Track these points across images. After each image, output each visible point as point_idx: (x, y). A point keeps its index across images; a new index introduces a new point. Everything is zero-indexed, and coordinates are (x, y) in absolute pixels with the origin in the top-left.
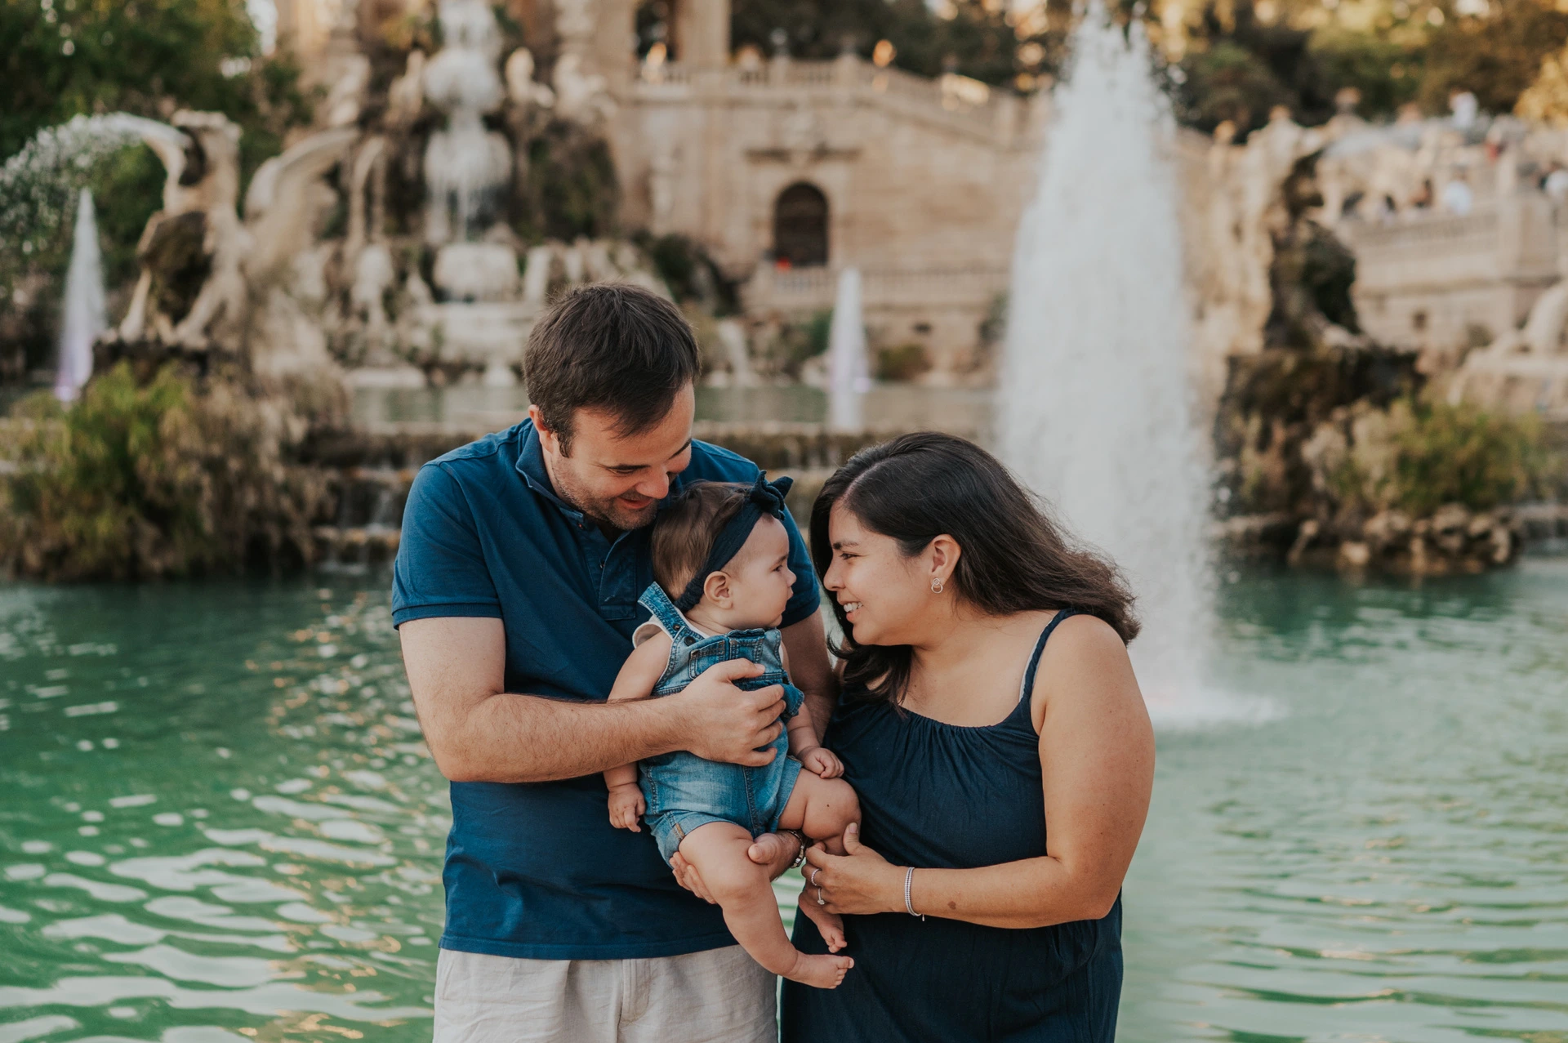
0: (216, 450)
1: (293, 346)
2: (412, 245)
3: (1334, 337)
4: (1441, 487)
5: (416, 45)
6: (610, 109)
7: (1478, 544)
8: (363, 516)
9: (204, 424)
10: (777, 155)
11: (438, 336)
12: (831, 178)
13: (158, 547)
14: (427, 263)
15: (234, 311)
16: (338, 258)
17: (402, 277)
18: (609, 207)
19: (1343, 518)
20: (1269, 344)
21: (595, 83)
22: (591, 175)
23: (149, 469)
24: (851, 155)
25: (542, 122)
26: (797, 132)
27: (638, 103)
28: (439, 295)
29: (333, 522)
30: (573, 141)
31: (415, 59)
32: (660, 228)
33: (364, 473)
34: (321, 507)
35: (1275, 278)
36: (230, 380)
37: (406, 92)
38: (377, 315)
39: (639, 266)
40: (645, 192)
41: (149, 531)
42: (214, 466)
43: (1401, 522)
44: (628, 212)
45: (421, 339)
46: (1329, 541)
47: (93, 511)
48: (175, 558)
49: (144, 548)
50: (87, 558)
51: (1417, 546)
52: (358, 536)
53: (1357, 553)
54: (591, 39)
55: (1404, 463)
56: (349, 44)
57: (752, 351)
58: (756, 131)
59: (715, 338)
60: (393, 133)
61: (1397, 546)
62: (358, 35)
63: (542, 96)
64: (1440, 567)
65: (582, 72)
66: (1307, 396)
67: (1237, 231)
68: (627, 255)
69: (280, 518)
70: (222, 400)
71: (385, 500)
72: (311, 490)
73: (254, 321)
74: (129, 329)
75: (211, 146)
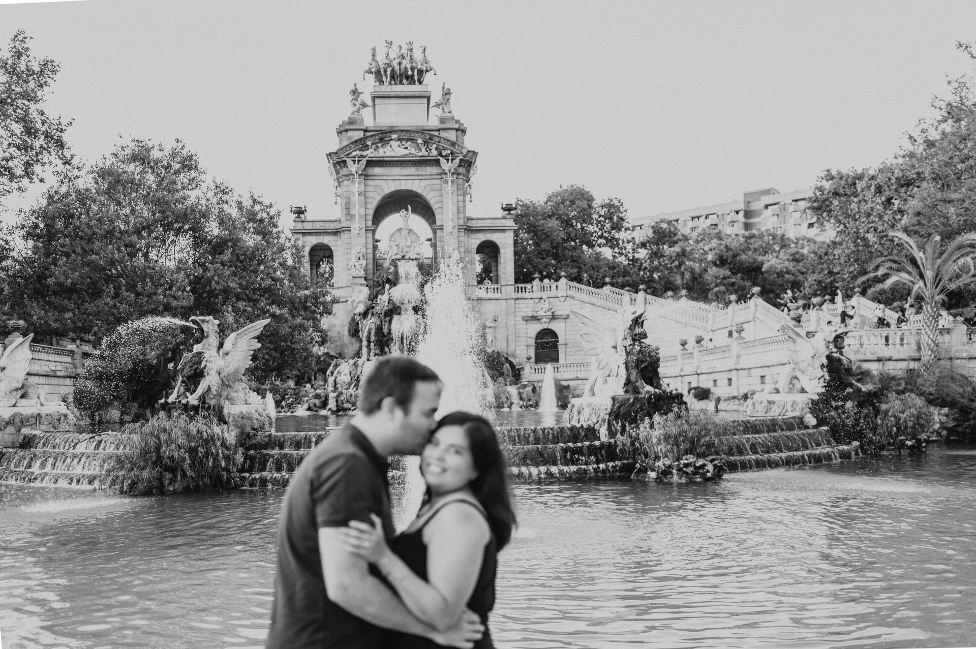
0: (193, 444)
1: (246, 402)
3: (648, 388)
5: (388, 281)
7: (698, 470)
8: (264, 470)
9: (188, 434)
10: (535, 318)
12: (558, 327)
13: (173, 481)
16: (355, 366)
19: (650, 463)
20: (626, 392)
23: (165, 452)
24: (565, 318)
26: (542, 309)
27: (480, 300)
29: (250, 471)
31: (387, 286)
32: (489, 350)
33: (265, 451)
34: (243, 466)
35: (628, 366)
36: (205, 418)
37: (383, 299)
41: (168, 476)
42: (193, 451)
43: (668, 463)
46: (643, 470)
47: (144, 468)
48: (178, 486)
49: (166, 482)
50: (141, 486)
51: (674, 471)
52: (258, 476)
53: (653, 475)
55: (667, 438)
56: (363, 281)
58: (527, 308)
59: (506, 392)
61: (667, 472)
62: (366, 278)
64: (684, 480)
66: (636, 412)
67: (616, 347)
69: (226, 469)
70: (199, 425)
71: (269, 463)
72: (239, 458)
73: (224, 394)
74: (171, 399)
75: (205, 327)
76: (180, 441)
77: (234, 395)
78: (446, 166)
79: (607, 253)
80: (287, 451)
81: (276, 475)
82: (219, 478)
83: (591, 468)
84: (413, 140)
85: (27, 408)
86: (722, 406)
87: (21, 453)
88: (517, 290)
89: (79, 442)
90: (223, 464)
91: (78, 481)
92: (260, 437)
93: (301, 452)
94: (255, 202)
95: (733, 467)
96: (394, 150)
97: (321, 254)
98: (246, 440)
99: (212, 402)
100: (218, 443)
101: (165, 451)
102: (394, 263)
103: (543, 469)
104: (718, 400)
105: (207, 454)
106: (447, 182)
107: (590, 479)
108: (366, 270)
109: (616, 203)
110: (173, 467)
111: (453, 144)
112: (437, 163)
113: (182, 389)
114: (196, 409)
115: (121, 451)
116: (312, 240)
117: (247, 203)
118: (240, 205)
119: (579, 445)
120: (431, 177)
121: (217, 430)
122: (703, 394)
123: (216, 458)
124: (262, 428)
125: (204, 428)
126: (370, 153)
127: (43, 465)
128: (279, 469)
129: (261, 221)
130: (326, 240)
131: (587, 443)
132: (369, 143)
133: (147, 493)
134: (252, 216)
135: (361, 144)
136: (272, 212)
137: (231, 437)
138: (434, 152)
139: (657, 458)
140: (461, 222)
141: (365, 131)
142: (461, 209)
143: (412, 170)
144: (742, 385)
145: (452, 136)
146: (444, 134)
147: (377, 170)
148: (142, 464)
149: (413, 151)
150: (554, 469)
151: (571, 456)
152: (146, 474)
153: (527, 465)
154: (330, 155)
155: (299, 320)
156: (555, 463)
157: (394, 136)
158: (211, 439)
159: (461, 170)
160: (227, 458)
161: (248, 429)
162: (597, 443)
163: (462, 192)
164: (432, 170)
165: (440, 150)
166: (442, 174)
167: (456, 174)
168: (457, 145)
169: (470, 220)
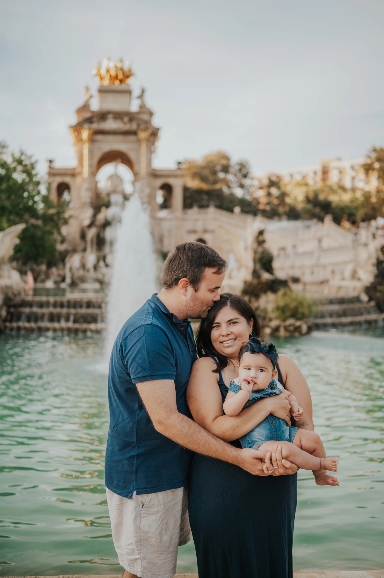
1: (9, 277)
2: (101, 254)
3: (267, 275)
4: (288, 313)
5: (104, 205)
7: (298, 329)
8: (18, 320)
10: (194, 232)
11: (104, 275)
12: (207, 237)
14: (104, 258)
16: (83, 258)
17: (98, 261)
19: (266, 322)
20: (252, 277)
24: (212, 232)
26: (199, 226)
27: (161, 219)
28: (107, 266)
29: (10, 321)
31: (103, 209)
32: (166, 250)
33: (20, 309)
34: (6, 318)
35: (255, 261)
37: (101, 217)
38: (92, 270)
43: (278, 323)
45: (100, 276)
51: (282, 329)
52: (15, 325)
53: (268, 331)
55: (278, 308)
56: (89, 205)
58: (189, 225)
60: (97, 227)
61: (276, 330)
62: (91, 203)
64: (288, 334)
66: (260, 290)
67: (246, 249)
71: (24, 316)
78: (143, 135)
79: (239, 193)
80: (34, 309)
81: (26, 325)
84: (122, 119)
86: (308, 287)
88: (184, 213)
92: (18, 300)
93: (44, 310)
94: (22, 154)
95: (317, 327)
96: (110, 124)
97: (63, 188)
98: (8, 302)
102: (108, 195)
104: (305, 284)
106: (140, 146)
108: (92, 198)
109: (244, 163)
111: (146, 122)
112: (135, 133)
116: (58, 180)
117: (17, 155)
118: (13, 155)
120: (132, 142)
122: (296, 280)
124: (19, 294)
126: (95, 126)
128: (29, 321)
129: (26, 166)
130: (67, 180)
132: (95, 119)
134: (20, 162)
135: (89, 120)
136: (33, 160)
138: (135, 127)
139: (271, 320)
140: (150, 171)
141: (93, 112)
142: (149, 163)
143: (120, 138)
144: (321, 275)
145: (145, 117)
146: (141, 116)
147: (99, 137)
149: (121, 125)
154: (71, 127)
155: (47, 228)
157: (110, 116)
159: (152, 138)
161: (10, 295)
163: (151, 152)
164: (132, 138)
165: (138, 125)
166: (139, 141)
167: (148, 140)
168: (148, 123)
169: (155, 170)
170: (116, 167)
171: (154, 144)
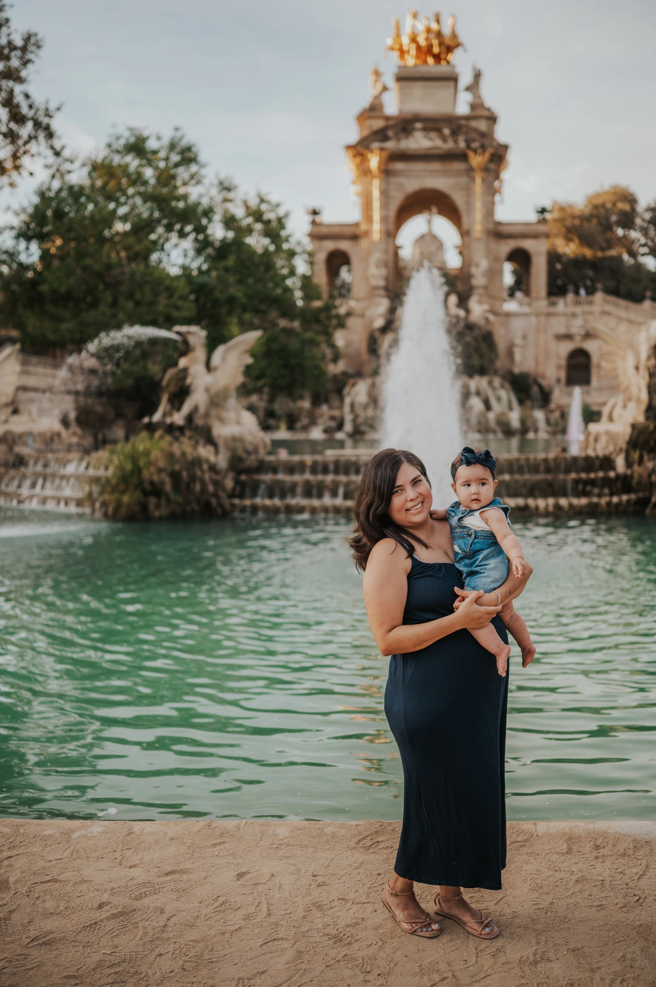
0: (177, 467)
1: (238, 422)
6: (491, 317)
8: (254, 494)
9: (170, 456)
10: (567, 336)
12: (592, 346)
13: (158, 506)
15: (202, 409)
16: (373, 386)
18: (492, 361)
21: (486, 307)
22: (483, 346)
25: (462, 324)
26: (577, 326)
27: (508, 315)
29: (242, 496)
30: (477, 332)
32: (517, 370)
33: (256, 477)
34: (233, 492)
36: (190, 438)
39: (502, 386)
40: (510, 354)
41: (152, 501)
42: (174, 474)
44: (501, 363)
47: (123, 493)
48: (163, 511)
49: (151, 507)
50: (123, 511)
52: (247, 502)
54: (485, 288)
56: (382, 292)
57: (548, 422)
58: (559, 326)
59: (532, 417)
62: (386, 289)
63: (462, 313)
65: (480, 302)
68: (497, 381)
69: (215, 495)
70: (185, 447)
71: (262, 488)
72: (229, 483)
73: (213, 413)
74: (157, 417)
75: (192, 340)
76: (161, 464)
77: (224, 414)
78: (476, 160)
80: (281, 476)
81: (268, 502)
82: (208, 505)
83: (604, 501)
84: (439, 131)
85: (18, 425)
87: (12, 472)
88: (551, 304)
89: (69, 461)
90: (211, 488)
91: (66, 504)
92: (251, 461)
93: (297, 478)
96: (419, 141)
97: (339, 261)
98: (237, 464)
99: (199, 421)
100: (205, 467)
101: (146, 474)
103: (551, 501)
105: (193, 479)
106: (473, 179)
107: (602, 513)
108: (387, 279)
110: (156, 490)
111: (483, 135)
112: (462, 157)
113: (168, 408)
114: (181, 429)
115: (101, 473)
116: (329, 246)
119: (592, 475)
120: (458, 174)
121: (205, 452)
123: (203, 484)
124: (256, 450)
125: (188, 449)
126: (391, 145)
127: (33, 485)
128: (271, 496)
130: (344, 245)
131: (601, 474)
132: (391, 133)
133: (131, 518)
137: (222, 461)
138: (462, 144)
140: (491, 226)
141: (387, 119)
142: (489, 211)
143: (437, 166)
145: (482, 125)
146: (474, 124)
147: (399, 165)
148: (122, 487)
149: (438, 143)
150: (563, 502)
151: (581, 487)
152: (126, 499)
153: (535, 497)
154: (349, 148)
155: (309, 335)
156: (564, 494)
157: (418, 125)
158: (197, 462)
159: (492, 166)
160: (216, 484)
161: (240, 452)
162: (612, 474)
163: (492, 191)
164: (459, 166)
165: (468, 142)
166: (470, 170)
167: (486, 170)
168: (486, 136)
169: (499, 224)
170: (429, 222)
171: (497, 177)
